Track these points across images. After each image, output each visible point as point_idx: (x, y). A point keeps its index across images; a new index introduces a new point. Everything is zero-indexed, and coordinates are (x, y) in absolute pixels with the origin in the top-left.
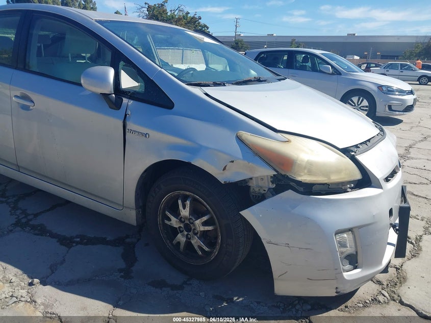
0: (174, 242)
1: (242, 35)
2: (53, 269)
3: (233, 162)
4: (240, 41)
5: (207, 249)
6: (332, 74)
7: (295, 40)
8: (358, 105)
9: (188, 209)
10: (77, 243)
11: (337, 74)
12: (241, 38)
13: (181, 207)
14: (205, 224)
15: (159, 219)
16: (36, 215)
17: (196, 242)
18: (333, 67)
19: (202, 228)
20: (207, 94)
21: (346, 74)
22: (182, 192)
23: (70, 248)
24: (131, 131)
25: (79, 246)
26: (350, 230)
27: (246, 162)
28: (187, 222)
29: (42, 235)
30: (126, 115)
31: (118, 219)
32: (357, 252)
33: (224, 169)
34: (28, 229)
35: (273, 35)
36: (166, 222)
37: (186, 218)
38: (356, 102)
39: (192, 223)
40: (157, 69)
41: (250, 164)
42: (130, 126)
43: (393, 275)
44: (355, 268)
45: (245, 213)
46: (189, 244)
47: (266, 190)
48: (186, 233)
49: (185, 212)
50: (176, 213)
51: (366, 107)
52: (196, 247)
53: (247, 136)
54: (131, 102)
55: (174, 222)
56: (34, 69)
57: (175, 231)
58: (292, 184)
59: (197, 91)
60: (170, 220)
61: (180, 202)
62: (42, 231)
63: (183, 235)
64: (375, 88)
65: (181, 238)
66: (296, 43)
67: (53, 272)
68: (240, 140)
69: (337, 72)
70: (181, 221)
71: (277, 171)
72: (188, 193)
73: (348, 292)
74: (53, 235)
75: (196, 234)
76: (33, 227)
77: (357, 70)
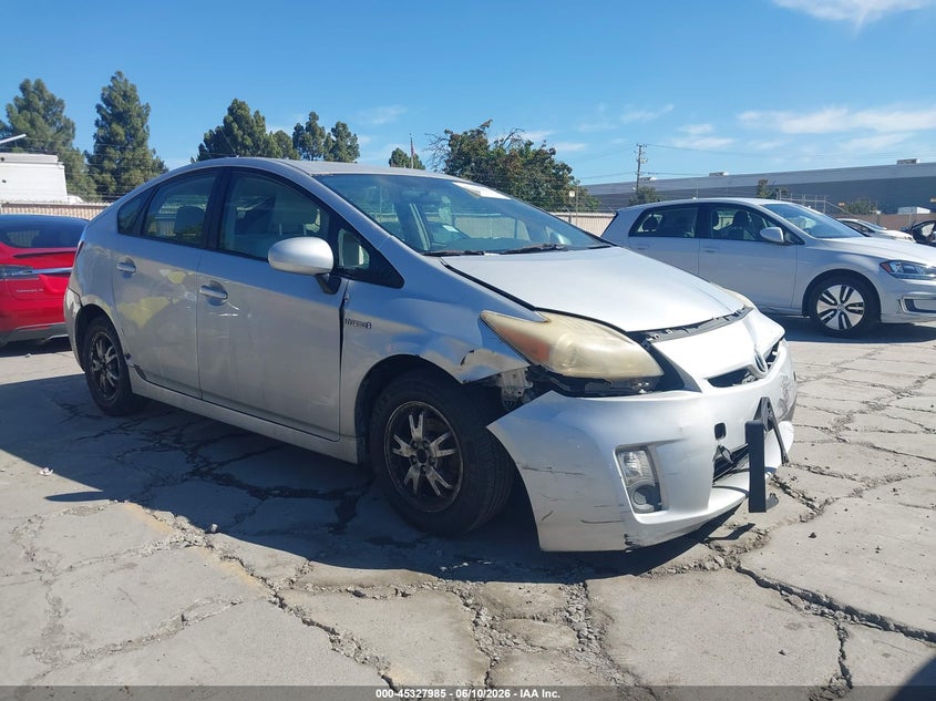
0: (406, 481)
1: (653, 179)
2: (239, 519)
3: (473, 351)
4: (647, 192)
5: (447, 485)
6: (786, 243)
7: (766, 182)
8: (842, 302)
9: (421, 427)
10: (275, 496)
11: (797, 243)
12: (650, 186)
13: (412, 426)
14: (443, 446)
15: (386, 447)
16: (221, 464)
17: (433, 476)
18: (785, 229)
19: (439, 454)
20: (448, 267)
21: (814, 243)
22: (414, 403)
23: (263, 500)
24: (351, 322)
25: (278, 498)
26: (643, 447)
27: (490, 352)
28: (421, 447)
29: (227, 485)
30: (344, 300)
31: (333, 455)
32: (657, 484)
33: (463, 363)
34: (209, 478)
35: (721, 174)
36: (396, 451)
37: (419, 441)
38: (837, 297)
39: (427, 448)
40: (385, 237)
41: (495, 354)
42: (349, 314)
43: (747, 541)
44: (658, 509)
45: (494, 428)
46: (424, 481)
47: (522, 391)
48: (420, 464)
49: (417, 433)
50: (407, 436)
51: (860, 305)
52: (433, 484)
53: (494, 317)
54: (351, 281)
55: (405, 450)
56: (231, 247)
57: (405, 463)
58: (552, 379)
59: (434, 262)
60: (399, 447)
61: (411, 417)
62: (228, 481)
63: (416, 469)
64: (874, 267)
65: (413, 473)
66: (771, 187)
67: (237, 522)
68: (484, 323)
69: (795, 240)
70: (414, 448)
71: (530, 363)
72: (420, 404)
73: (646, 545)
74: (240, 486)
75: (432, 464)
76: (217, 478)
77: (846, 233)
